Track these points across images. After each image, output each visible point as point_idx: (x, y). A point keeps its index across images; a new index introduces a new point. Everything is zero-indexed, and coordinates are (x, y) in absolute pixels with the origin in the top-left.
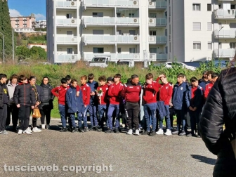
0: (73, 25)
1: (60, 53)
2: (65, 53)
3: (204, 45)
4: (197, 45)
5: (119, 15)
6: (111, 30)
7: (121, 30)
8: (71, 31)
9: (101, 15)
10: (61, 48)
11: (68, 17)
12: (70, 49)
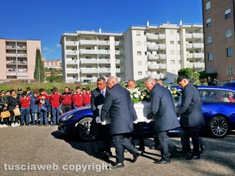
0: (75, 63)
1: (69, 78)
2: (72, 78)
3: (144, 73)
4: (140, 73)
5: (100, 58)
6: (95, 65)
7: (101, 66)
8: (74, 66)
9: (90, 58)
10: (69, 75)
11: (73, 59)
12: (75, 76)
